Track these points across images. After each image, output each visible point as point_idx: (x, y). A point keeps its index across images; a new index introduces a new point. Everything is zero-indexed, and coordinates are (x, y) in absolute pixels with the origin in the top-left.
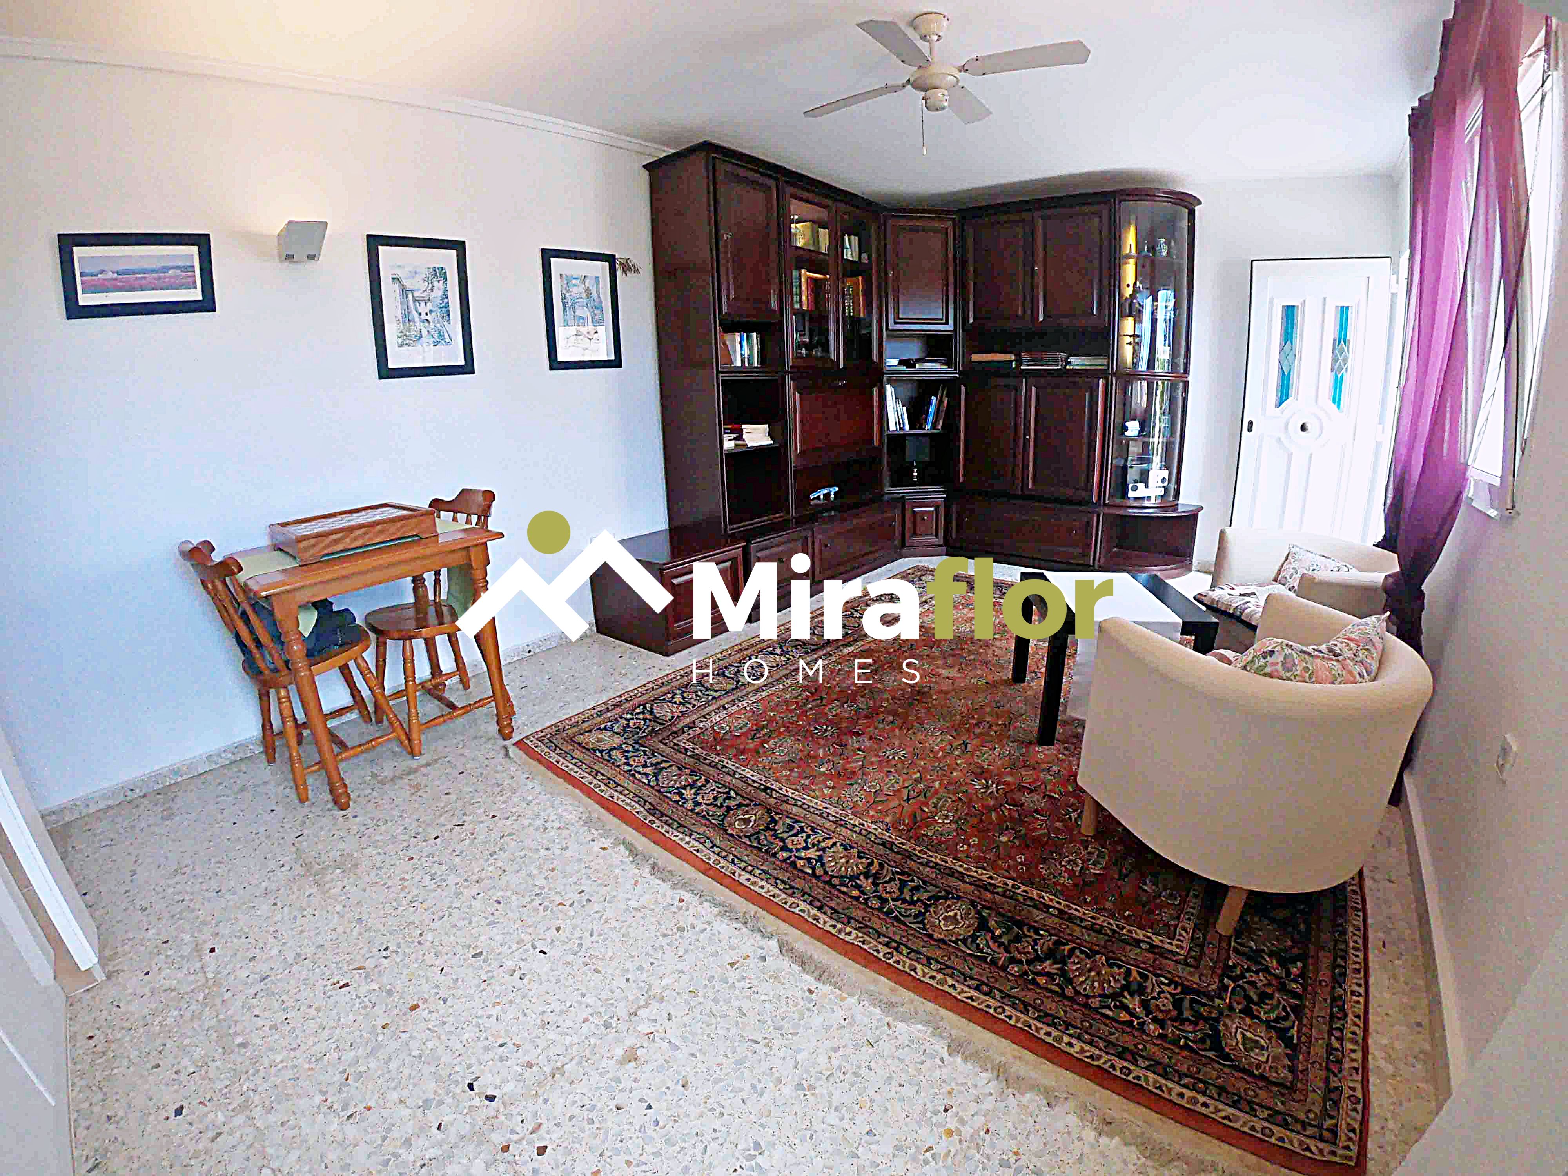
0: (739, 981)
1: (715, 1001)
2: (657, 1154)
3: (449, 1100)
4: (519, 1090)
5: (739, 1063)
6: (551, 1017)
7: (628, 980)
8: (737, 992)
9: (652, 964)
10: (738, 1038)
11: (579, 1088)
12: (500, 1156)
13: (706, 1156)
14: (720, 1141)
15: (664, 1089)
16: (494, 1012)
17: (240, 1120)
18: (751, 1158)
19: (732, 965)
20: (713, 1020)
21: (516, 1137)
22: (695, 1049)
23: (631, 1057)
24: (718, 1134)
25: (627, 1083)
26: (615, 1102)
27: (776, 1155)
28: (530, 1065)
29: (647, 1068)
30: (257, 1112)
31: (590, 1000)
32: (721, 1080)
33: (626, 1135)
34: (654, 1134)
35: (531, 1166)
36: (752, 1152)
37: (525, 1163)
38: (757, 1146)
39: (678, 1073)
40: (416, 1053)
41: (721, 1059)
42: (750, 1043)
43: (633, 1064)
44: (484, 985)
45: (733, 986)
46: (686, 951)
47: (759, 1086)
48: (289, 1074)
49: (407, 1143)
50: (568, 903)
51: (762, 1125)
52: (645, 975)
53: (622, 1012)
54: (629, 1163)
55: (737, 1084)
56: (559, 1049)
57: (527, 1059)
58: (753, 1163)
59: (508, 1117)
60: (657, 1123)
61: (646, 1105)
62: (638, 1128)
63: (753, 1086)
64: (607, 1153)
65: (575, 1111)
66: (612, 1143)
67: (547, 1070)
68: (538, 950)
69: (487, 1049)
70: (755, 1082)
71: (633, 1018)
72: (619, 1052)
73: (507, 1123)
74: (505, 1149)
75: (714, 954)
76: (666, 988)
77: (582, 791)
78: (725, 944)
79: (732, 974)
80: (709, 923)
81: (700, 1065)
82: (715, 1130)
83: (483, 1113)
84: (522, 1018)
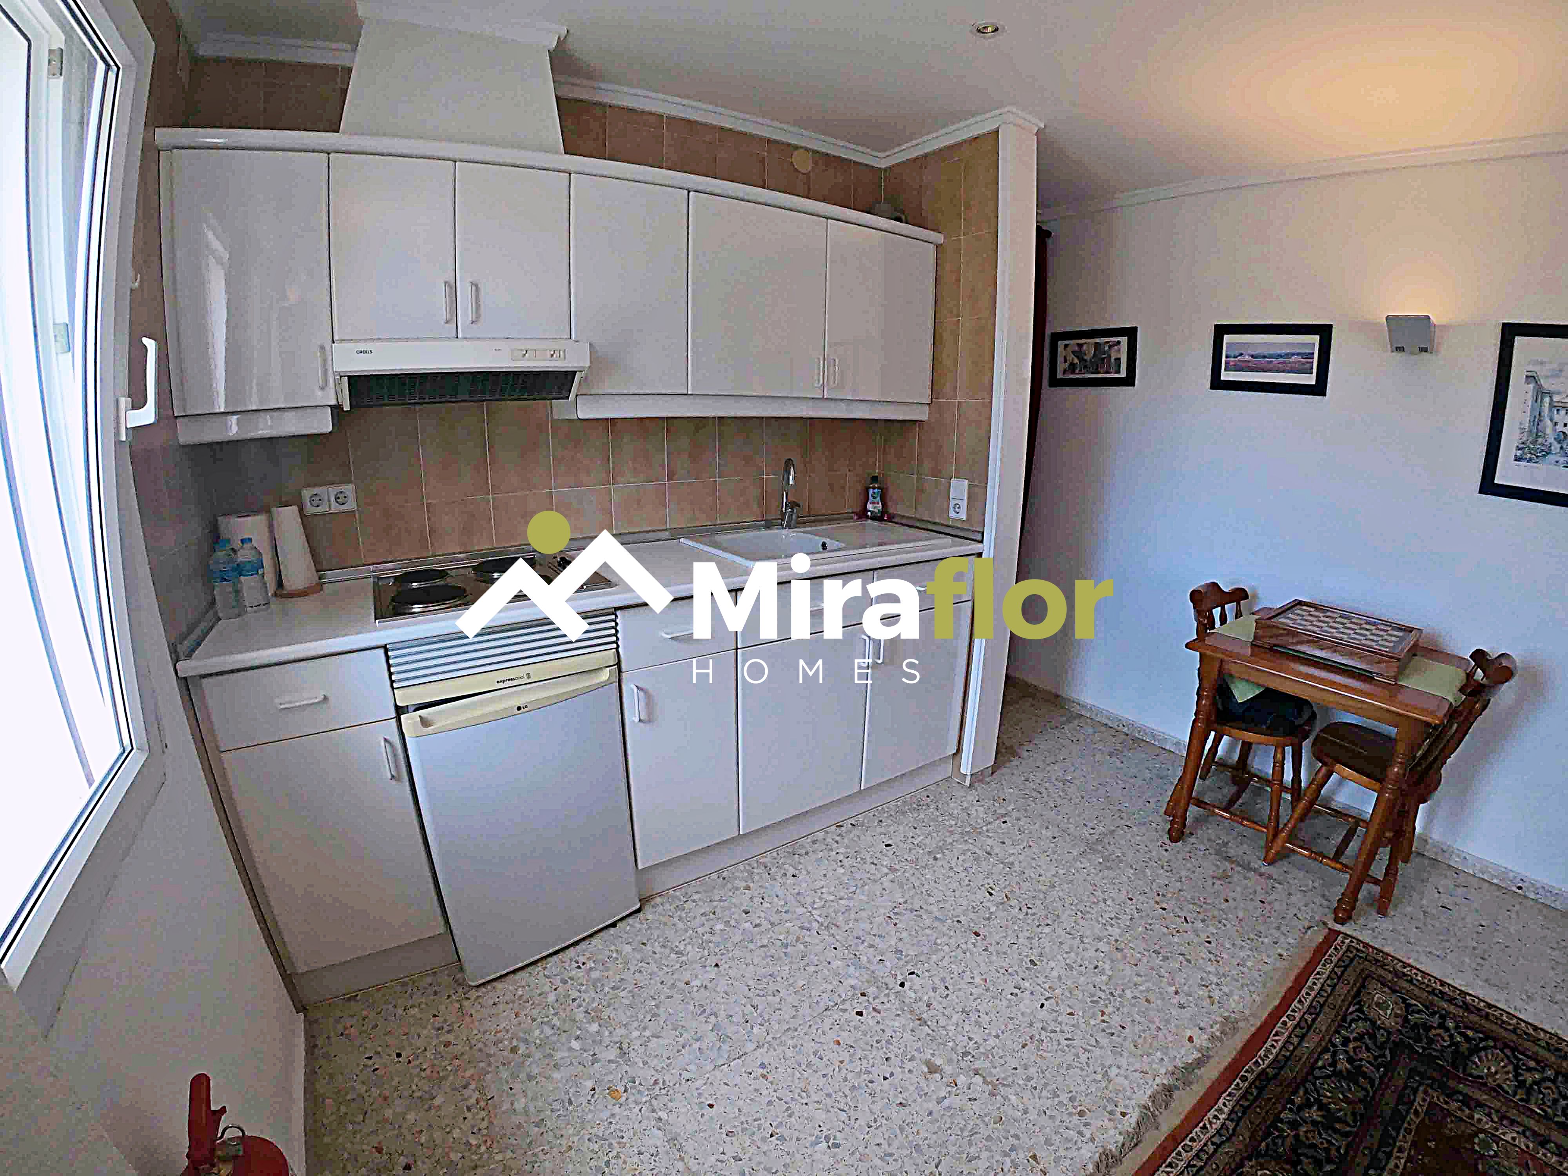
0: (1012, 1161)
1: (989, 1138)
2: (845, 1079)
3: (901, 963)
4: (907, 1001)
5: (918, 1147)
6: (974, 1016)
7: (1015, 1069)
8: (998, 1158)
9: (1035, 1088)
10: (944, 1151)
11: (908, 1036)
12: (858, 992)
13: (836, 1110)
14: (847, 1122)
15: (900, 1089)
16: (978, 980)
17: (886, 870)
18: (827, 1138)
19: (1034, 1157)
20: (966, 1133)
21: (871, 1000)
22: (935, 1115)
23: (933, 1069)
24: (853, 1121)
25: (909, 1065)
26: (893, 1057)
27: (825, 1158)
28: (928, 1006)
29: (922, 1080)
30: (891, 876)
31: (992, 1042)
32: (902, 1132)
33: (864, 1062)
34: (862, 1079)
35: (850, 1008)
36: (832, 1141)
37: (851, 1005)
38: (837, 1146)
39: (915, 1101)
40: (939, 941)
41: (923, 1134)
42: (937, 1161)
43: (926, 1070)
44: (1003, 971)
45: (1006, 1155)
46: (1051, 1117)
47: (890, 1160)
48: (917, 884)
49: (871, 946)
50: (1105, 1018)
51: (853, 1153)
52: (1021, 1082)
53: (978, 1064)
54: (842, 1062)
55: (896, 1144)
56: (942, 1022)
57: (935, 1003)
58: (823, 1139)
59: (887, 995)
60: (871, 1082)
61: (888, 1076)
62: (870, 1069)
63: (891, 1155)
64: (852, 1050)
65: (889, 1032)
66: (860, 1054)
67: (924, 1016)
68: (1044, 1002)
69: (943, 980)
70: (895, 1157)
71: (972, 1073)
72: (938, 1061)
73: (883, 995)
74: (863, 995)
75: (1048, 1142)
76: (1005, 1098)
77: (1277, 1008)
78: (1062, 1153)
79: (1021, 1156)
80: (1092, 1140)
81: (920, 1118)
82: (857, 1119)
83: (890, 981)
84: (972, 998)
